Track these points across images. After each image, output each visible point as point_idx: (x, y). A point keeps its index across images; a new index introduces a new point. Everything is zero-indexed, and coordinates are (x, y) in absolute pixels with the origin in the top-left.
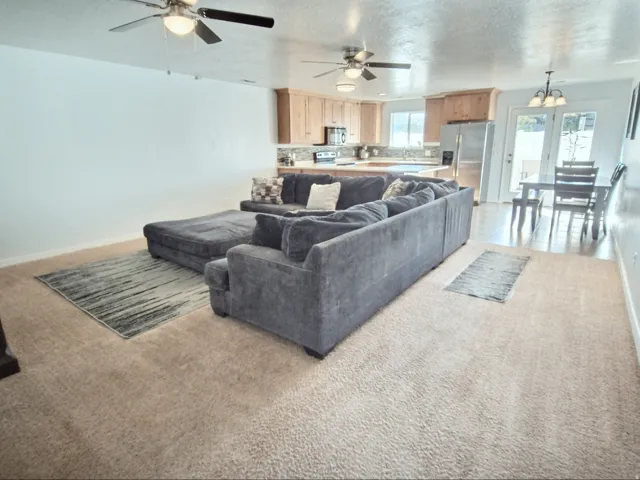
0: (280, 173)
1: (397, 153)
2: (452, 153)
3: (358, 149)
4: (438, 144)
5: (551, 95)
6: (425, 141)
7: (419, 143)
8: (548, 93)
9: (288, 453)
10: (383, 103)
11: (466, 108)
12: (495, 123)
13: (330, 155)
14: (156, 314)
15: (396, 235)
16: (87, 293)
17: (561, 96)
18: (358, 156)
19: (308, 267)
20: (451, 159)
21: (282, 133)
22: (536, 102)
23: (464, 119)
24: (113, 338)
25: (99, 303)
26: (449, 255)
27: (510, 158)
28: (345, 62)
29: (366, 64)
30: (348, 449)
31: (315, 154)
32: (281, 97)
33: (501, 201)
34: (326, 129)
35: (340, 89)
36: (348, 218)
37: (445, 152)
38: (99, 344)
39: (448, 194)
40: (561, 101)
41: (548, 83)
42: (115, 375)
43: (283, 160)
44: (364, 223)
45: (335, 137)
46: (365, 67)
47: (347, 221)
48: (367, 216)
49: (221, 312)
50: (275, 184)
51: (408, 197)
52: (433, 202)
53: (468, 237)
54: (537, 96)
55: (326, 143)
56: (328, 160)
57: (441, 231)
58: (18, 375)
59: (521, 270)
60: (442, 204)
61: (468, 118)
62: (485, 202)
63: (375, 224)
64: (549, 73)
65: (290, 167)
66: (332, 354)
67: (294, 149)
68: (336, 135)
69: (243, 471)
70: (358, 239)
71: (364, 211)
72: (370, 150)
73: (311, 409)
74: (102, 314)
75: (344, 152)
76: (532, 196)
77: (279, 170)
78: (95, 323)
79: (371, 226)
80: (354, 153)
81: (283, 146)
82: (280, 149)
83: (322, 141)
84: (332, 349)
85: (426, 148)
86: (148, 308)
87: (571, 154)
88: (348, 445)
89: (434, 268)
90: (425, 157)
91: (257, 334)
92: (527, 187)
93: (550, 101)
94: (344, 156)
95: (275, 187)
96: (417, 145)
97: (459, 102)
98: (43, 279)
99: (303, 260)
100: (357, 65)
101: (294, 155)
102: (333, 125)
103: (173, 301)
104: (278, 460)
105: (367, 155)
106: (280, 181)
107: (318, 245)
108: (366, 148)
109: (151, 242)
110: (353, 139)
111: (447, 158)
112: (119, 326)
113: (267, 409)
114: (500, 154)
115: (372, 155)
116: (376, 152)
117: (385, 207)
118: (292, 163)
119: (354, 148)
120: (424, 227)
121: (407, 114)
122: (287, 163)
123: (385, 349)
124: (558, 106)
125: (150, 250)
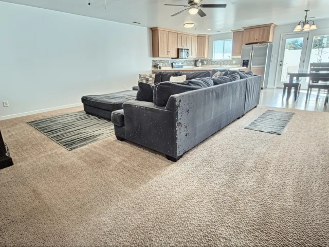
0: (153, 72)
1: (217, 62)
2: (248, 60)
3: (196, 61)
4: (240, 57)
5: (307, 23)
6: (232, 55)
7: (229, 57)
8: (305, 23)
9: (156, 209)
10: (210, 35)
11: (256, 36)
12: (273, 44)
13: (180, 64)
14: (86, 139)
15: (218, 95)
16: (52, 129)
17: (314, 24)
18: (196, 65)
19: (168, 109)
20: (248, 64)
21: (155, 52)
22: (298, 28)
23: (255, 41)
24: (63, 150)
25: (57, 134)
26: (247, 112)
27: (281, 63)
28: (189, 5)
29: (201, 6)
30: (191, 208)
31: (172, 64)
32: (154, 31)
33: (275, 87)
34: (178, 49)
35: (186, 26)
36: (190, 84)
37: (244, 61)
38: (56, 153)
39: (247, 77)
40: (314, 27)
41: (306, 17)
42: (62, 167)
43: (155, 66)
44: (200, 87)
45: (183, 54)
46: (200, 8)
47: (190, 85)
48: (202, 84)
49: (120, 138)
50: (151, 77)
51: (225, 77)
52: (239, 80)
53: (258, 103)
54: (299, 24)
55: (178, 57)
56: (179, 67)
57: (243, 97)
58: (12, 166)
59: (289, 119)
60: (244, 82)
61: (257, 41)
62: (266, 88)
63: (206, 88)
64: (307, 11)
65: (159, 70)
66: (181, 159)
67: (161, 61)
68: (184, 53)
69: (130, 218)
70: (197, 94)
71: (200, 81)
72: (202, 62)
73: (169, 187)
74: (58, 139)
75: (188, 63)
76: (295, 81)
77: (153, 71)
78: (55, 143)
79: (204, 89)
80: (193, 63)
81: (155, 59)
82: (153, 60)
83: (176, 56)
84: (181, 157)
85: (233, 59)
86: (83, 136)
87: (319, 57)
88: (191, 206)
89: (239, 118)
90: (232, 64)
91: (140, 148)
92: (292, 76)
93: (307, 28)
94: (188, 65)
95: (150, 79)
96: (229, 58)
97: (252, 32)
98: (30, 123)
99: (165, 106)
100: (196, 6)
101: (161, 64)
102: (182, 48)
103: (96, 133)
104: (150, 213)
105: (200, 64)
106: (154, 76)
107: (174, 95)
108: (200, 60)
109: (85, 106)
110: (193, 55)
111: (245, 63)
112: (67, 145)
113: (144, 186)
114: (275, 61)
115: (203, 64)
116: (205, 62)
117: (212, 81)
118: (160, 68)
119: (193, 61)
120: (234, 93)
121: (222, 41)
122: (157, 68)
123: (212, 157)
124: (312, 30)
125: (85, 110)
